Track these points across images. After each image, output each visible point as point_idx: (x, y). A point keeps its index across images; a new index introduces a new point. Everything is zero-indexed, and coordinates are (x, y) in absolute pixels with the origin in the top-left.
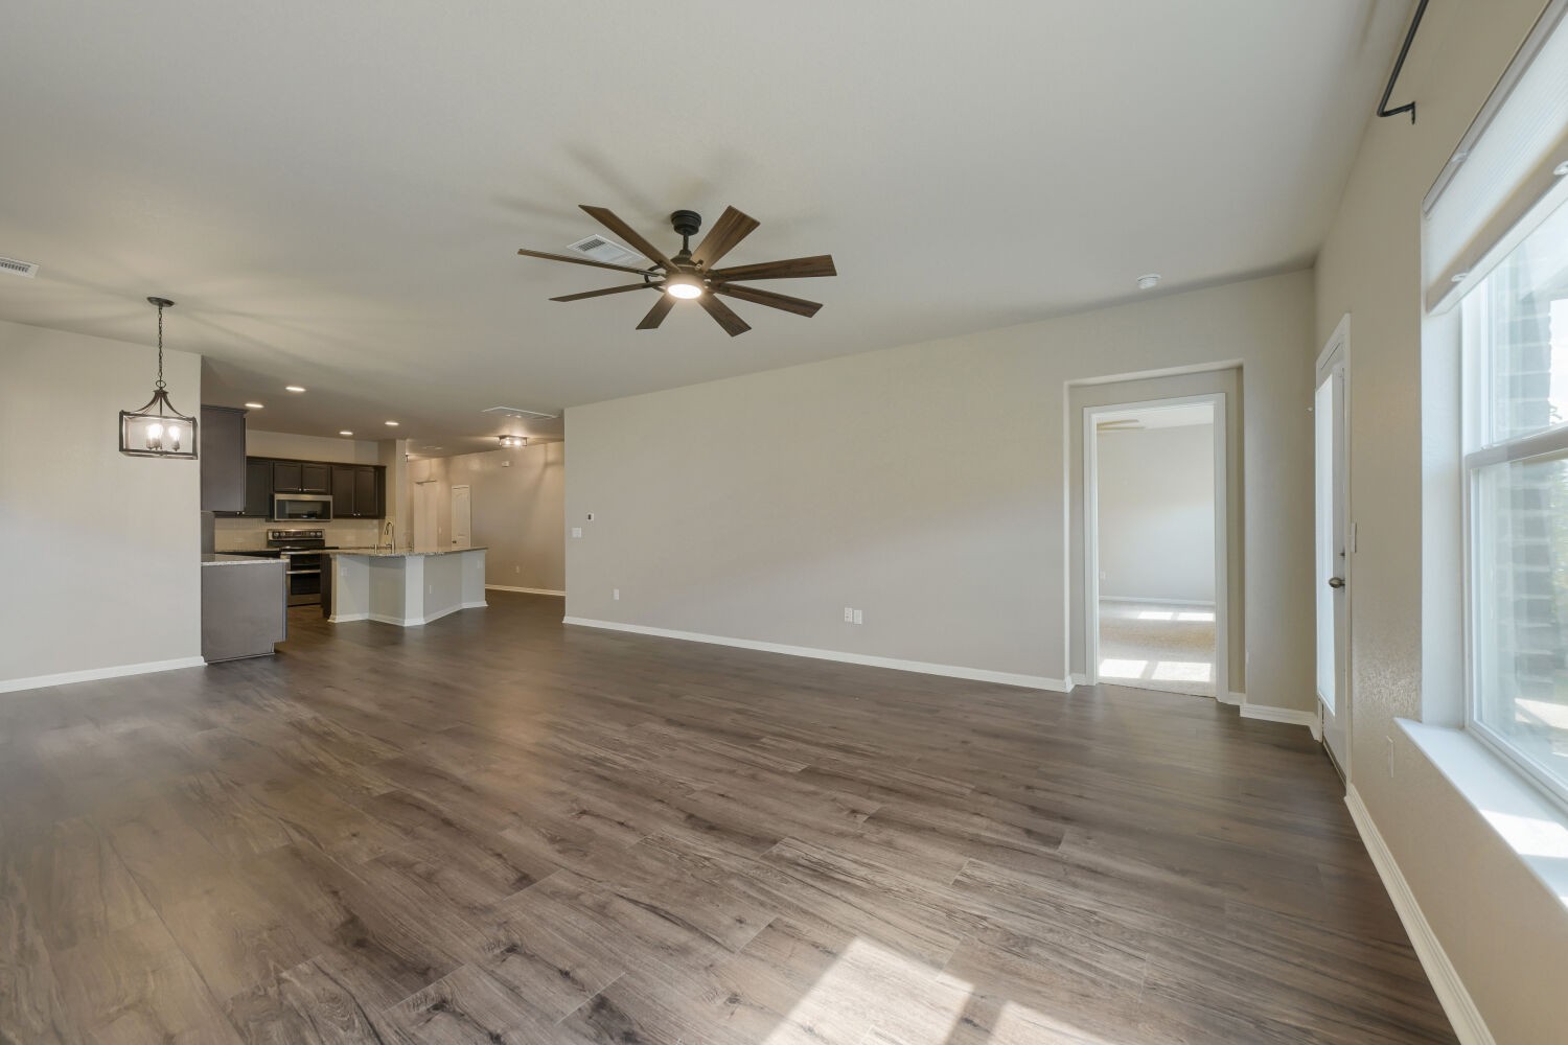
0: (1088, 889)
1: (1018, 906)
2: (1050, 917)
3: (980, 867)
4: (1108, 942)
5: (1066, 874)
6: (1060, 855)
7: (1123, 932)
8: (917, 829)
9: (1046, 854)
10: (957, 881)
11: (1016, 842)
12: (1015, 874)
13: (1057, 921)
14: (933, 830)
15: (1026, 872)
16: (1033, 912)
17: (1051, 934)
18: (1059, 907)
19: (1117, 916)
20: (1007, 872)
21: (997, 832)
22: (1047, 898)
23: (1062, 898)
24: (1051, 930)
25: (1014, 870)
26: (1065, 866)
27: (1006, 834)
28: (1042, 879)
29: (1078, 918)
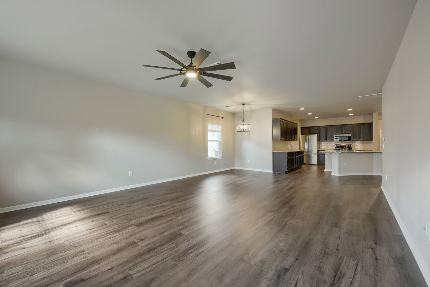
0: (38, 281)
1: (59, 259)
2: (46, 264)
3: (83, 258)
4: (21, 272)
5: (51, 279)
6: (60, 283)
7: (16, 278)
8: (118, 251)
9: (66, 279)
10: (84, 251)
11: (83, 273)
12: (70, 265)
13: (43, 265)
14: (114, 254)
15: (67, 268)
16: (53, 262)
17: (42, 262)
18: (45, 268)
19: (20, 281)
20: (73, 263)
21: (94, 270)
22: (52, 267)
23: (46, 271)
24: (43, 262)
25: (71, 266)
26: (53, 281)
27: (90, 272)
28: (59, 271)
29: (36, 270)
